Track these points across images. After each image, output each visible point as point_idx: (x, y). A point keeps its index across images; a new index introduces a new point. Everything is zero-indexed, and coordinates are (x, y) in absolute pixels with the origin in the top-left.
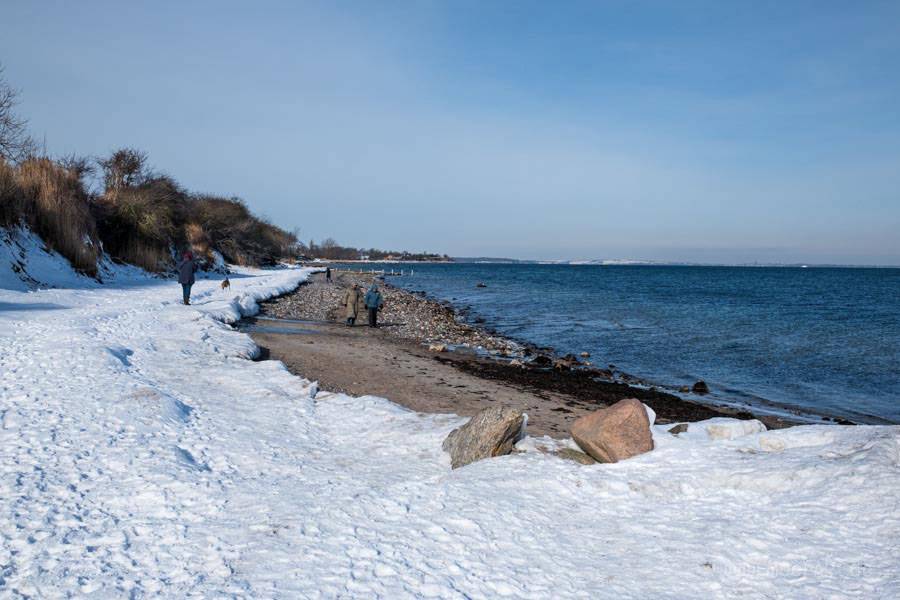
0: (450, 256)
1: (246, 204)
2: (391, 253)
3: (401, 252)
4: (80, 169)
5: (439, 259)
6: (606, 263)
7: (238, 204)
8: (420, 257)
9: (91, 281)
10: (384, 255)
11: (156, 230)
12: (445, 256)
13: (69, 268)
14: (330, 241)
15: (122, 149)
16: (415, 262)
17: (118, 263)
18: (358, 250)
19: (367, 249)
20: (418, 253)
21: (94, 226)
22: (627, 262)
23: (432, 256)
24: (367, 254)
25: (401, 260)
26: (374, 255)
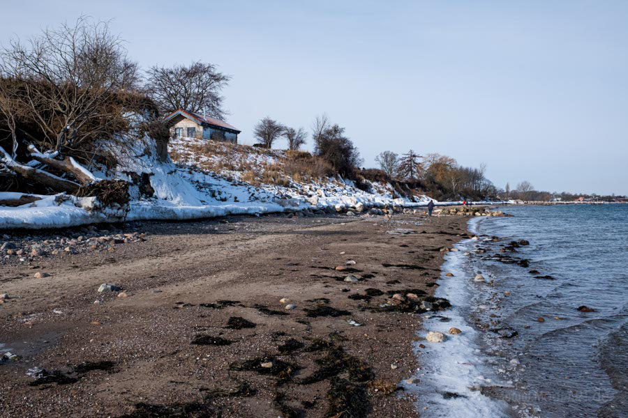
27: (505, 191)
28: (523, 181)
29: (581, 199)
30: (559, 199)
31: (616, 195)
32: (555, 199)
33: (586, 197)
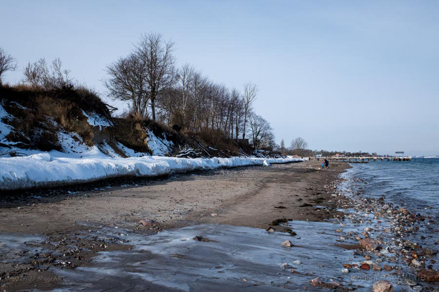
27: (280, 147)
28: (295, 138)
29: (337, 155)
30: (320, 155)
31: (362, 152)
32: (317, 155)
33: (340, 154)
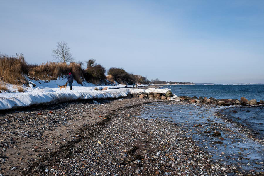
0: (194, 83)
1: (124, 70)
2: (176, 82)
3: (179, 82)
4: (81, 64)
5: (190, 84)
6: (245, 84)
7: (122, 70)
8: (184, 83)
9: (81, 85)
10: (174, 83)
11: (96, 76)
12: (192, 83)
13: (77, 83)
14: (157, 79)
15: (91, 59)
16: (183, 85)
17: (88, 82)
18: (166, 81)
19: (169, 81)
20: (184, 82)
21: (83, 75)
22: (252, 84)
23: (188, 83)
24: (169, 83)
25: (179, 84)
26: (171, 83)
